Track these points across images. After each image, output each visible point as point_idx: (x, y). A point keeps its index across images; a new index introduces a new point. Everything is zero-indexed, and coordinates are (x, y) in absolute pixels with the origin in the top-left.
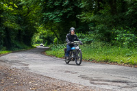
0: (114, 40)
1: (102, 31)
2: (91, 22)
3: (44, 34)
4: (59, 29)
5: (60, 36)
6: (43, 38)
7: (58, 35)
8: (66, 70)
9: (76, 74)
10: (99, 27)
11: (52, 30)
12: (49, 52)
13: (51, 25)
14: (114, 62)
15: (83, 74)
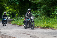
0: (52, 14)
1: (44, 9)
2: (38, 4)
3: (10, 11)
4: (19, 8)
5: (20, 12)
6: (9, 13)
7: (19, 12)
8: (23, 32)
9: (29, 35)
10: (43, 7)
11: (15, 9)
12: (13, 22)
13: (14, 6)
14: (52, 28)
15: (33, 35)
